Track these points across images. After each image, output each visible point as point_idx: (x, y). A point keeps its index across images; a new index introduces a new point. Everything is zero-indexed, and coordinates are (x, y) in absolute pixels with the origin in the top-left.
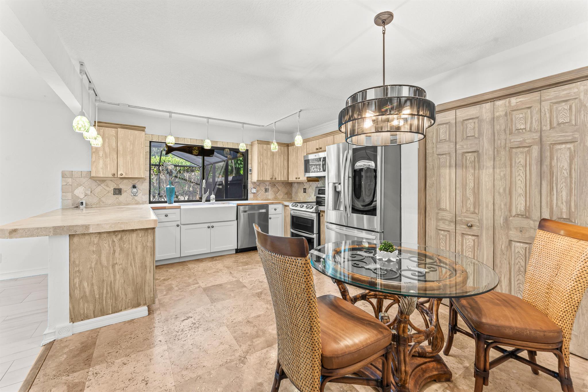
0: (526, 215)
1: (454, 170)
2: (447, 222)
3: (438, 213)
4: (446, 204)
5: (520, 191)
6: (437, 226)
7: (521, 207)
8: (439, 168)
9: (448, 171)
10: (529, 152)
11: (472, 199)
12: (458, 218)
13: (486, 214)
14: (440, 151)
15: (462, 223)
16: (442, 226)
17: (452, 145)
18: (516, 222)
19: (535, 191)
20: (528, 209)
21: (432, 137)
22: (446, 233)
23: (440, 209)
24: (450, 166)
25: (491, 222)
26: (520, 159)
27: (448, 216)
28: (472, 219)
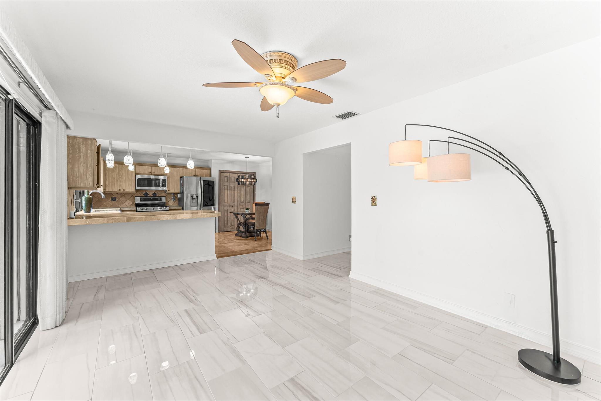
0: (243, 202)
1: (229, 191)
2: (227, 206)
3: (224, 204)
4: (226, 201)
5: (242, 197)
6: (224, 208)
7: (242, 200)
8: (225, 190)
9: (227, 191)
10: (244, 188)
11: (233, 199)
12: (230, 205)
13: (236, 202)
14: (225, 185)
15: (231, 206)
16: (226, 208)
17: (228, 183)
18: (242, 204)
19: (245, 197)
20: (243, 201)
21: (222, 180)
22: (226, 210)
23: (225, 203)
24: (228, 190)
25: (237, 205)
26: (242, 189)
27: (227, 204)
28: (233, 205)
